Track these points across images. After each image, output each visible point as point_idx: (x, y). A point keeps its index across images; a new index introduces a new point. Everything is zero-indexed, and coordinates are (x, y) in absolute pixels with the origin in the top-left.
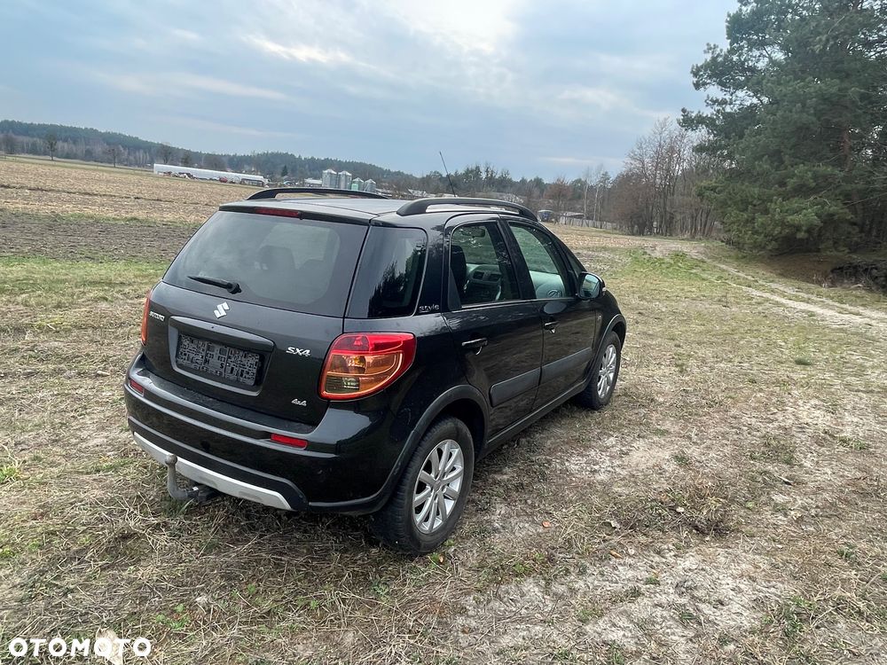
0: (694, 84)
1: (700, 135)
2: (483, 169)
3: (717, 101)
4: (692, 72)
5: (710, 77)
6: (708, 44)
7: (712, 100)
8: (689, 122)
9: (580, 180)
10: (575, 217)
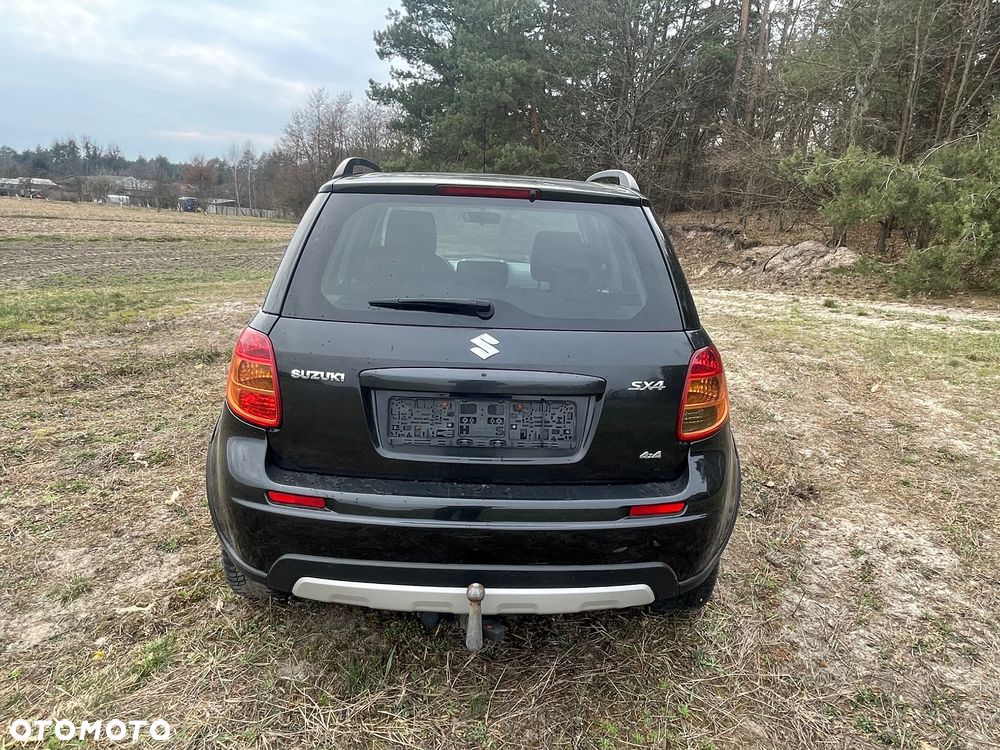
0: (378, 53)
1: (394, 111)
2: (80, 144)
3: (402, 73)
4: (375, 39)
5: (392, 46)
6: (389, 10)
7: (398, 73)
8: (382, 95)
9: (218, 159)
10: (227, 204)
